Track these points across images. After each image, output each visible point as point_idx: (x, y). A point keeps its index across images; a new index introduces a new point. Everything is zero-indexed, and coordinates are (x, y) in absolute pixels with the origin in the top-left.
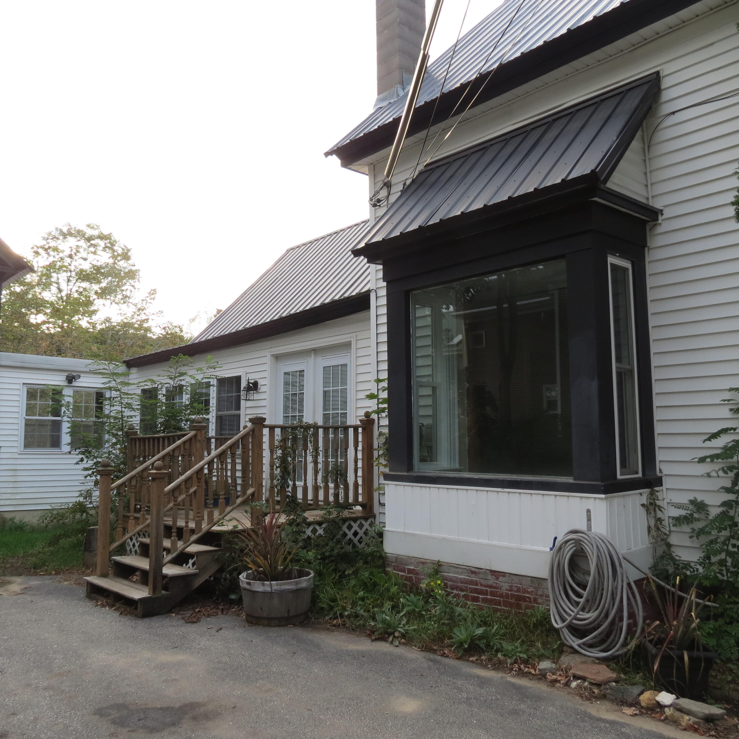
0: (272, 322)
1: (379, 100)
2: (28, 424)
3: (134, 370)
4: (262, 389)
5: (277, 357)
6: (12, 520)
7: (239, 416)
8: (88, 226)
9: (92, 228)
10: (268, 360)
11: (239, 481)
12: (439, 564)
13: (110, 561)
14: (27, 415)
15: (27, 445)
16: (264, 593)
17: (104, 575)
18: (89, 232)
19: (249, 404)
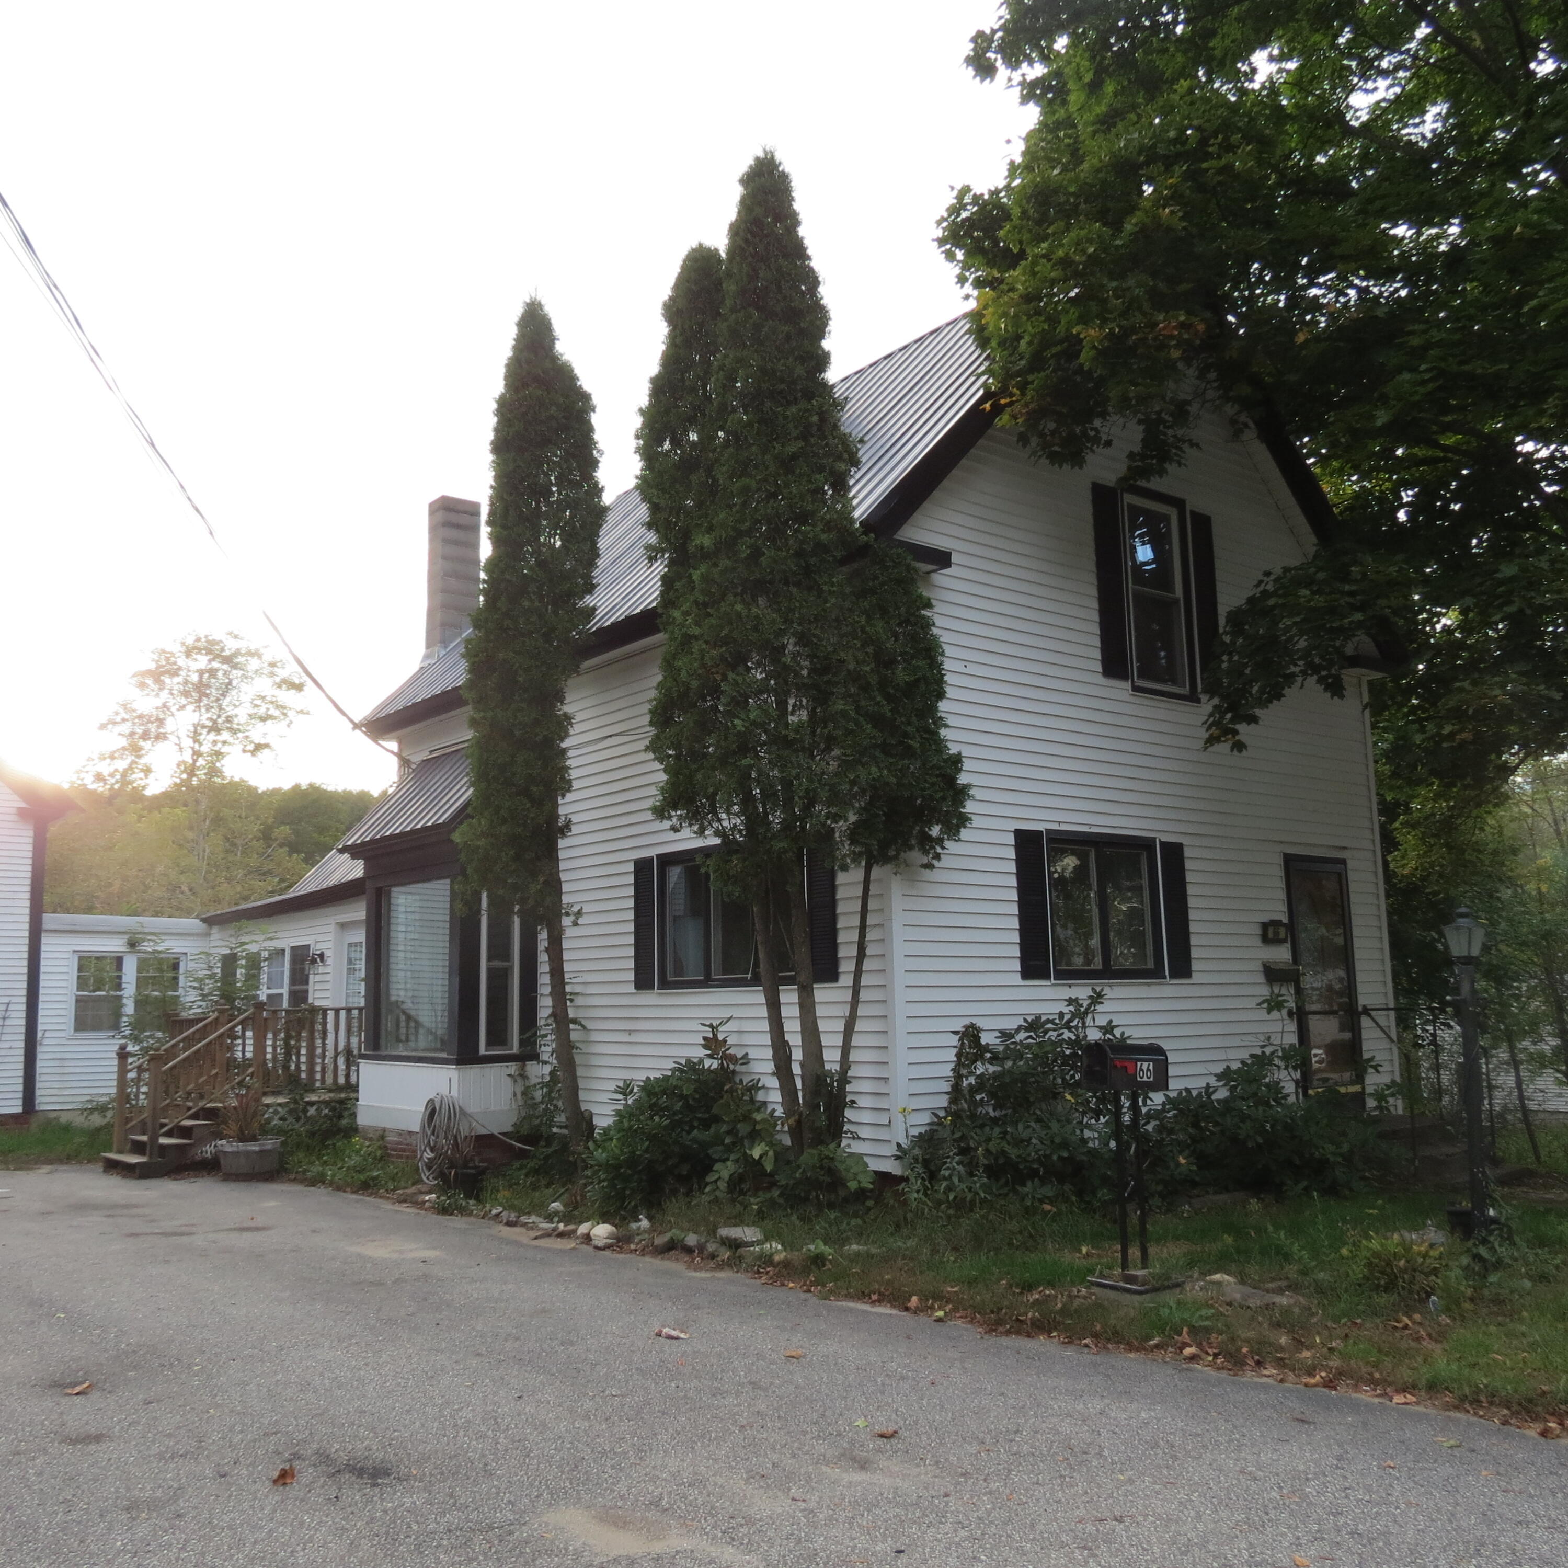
0: (335, 887)
1: (426, 657)
2: (79, 1000)
3: (215, 930)
4: (329, 961)
5: (343, 926)
6: (57, 1119)
7: (307, 991)
8: (230, 633)
9: (236, 637)
10: (332, 928)
11: (303, 1067)
12: (384, 1130)
13: (126, 1139)
14: (78, 990)
15: (77, 1029)
16: (232, 1153)
17: (120, 1152)
18: (231, 645)
19: (318, 978)
